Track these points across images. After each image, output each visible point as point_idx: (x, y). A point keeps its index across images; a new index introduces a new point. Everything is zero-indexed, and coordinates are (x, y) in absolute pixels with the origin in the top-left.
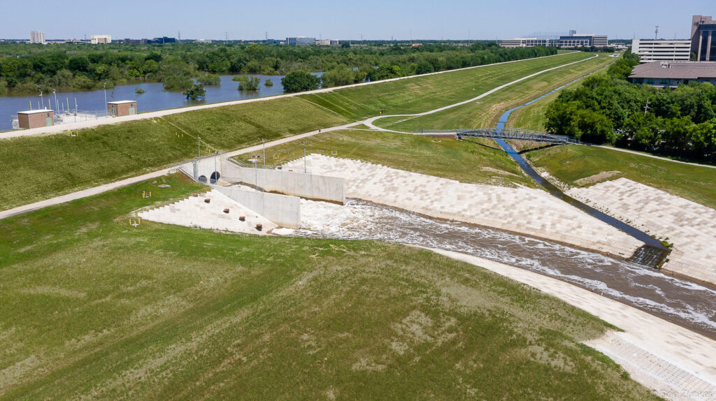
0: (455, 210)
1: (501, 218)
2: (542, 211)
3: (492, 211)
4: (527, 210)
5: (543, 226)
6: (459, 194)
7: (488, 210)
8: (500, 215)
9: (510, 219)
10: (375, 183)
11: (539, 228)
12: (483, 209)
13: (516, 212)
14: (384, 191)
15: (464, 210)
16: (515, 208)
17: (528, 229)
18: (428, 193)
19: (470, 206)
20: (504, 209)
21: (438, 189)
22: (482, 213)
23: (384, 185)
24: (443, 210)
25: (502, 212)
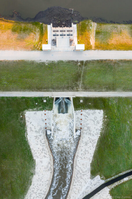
0: (78, 164)
1: (77, 175)
2: (81, 185)
3: (79, 173)
4: (80, 182)
5: (75, 186)
6: (85, 164)
7: (79, 172)
8: (78, 175)
9: (76, 178)
10: (89, 138)
11: (74, 184)
12: (79, 171)
13: (80, 179)
14: (85, 142)
15: (78, 166)
16: (81, 179)
17: (73, 182)
18: (85, 155)
19: (80, 168)
20: (80, 176)
21: (87, 158)
22: (78, 171)
23: (88, 141)
24: (77, 161)
25: (79, 176)
